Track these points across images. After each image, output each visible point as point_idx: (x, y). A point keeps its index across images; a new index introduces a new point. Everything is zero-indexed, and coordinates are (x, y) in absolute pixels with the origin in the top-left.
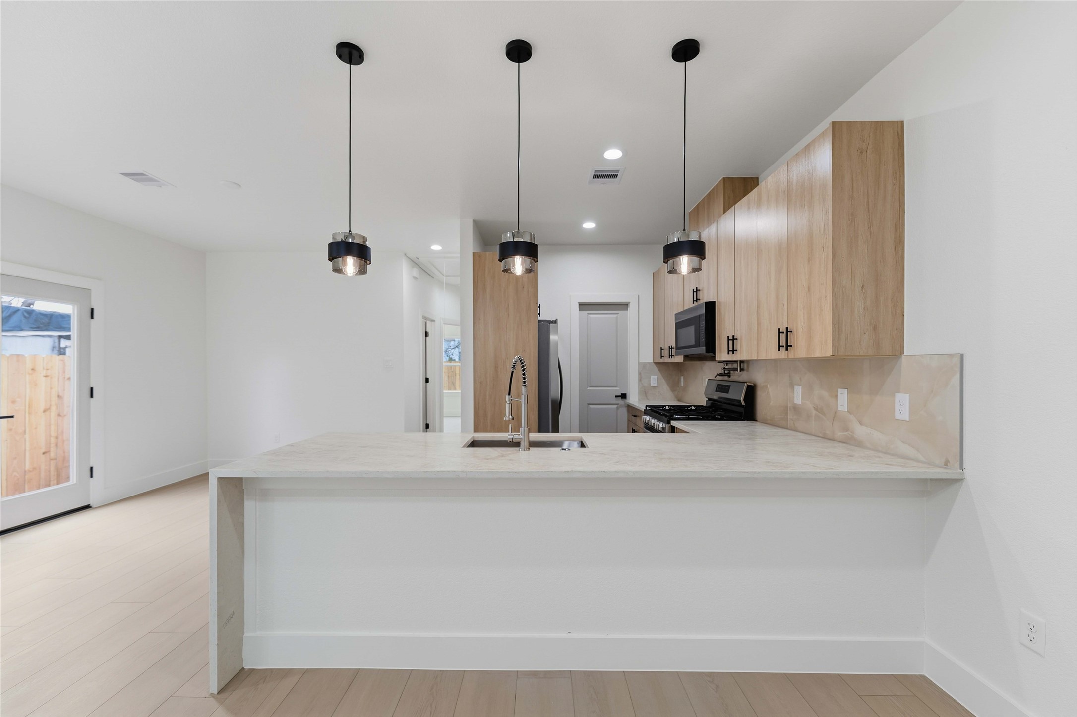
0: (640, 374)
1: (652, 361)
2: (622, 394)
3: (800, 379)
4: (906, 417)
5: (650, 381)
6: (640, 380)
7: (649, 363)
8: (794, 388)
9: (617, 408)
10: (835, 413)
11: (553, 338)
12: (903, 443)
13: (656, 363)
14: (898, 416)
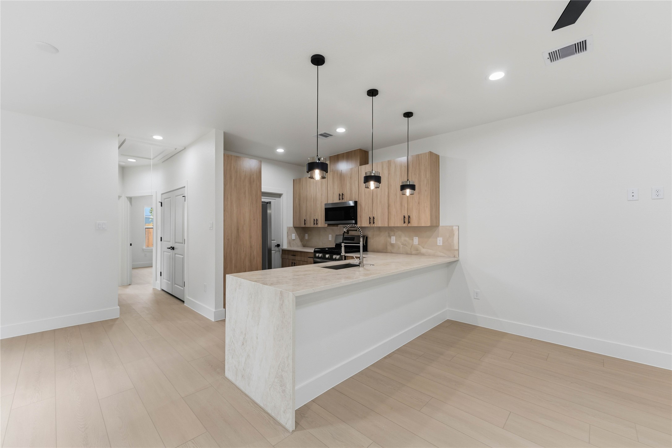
0: (287, 233)
1: (292, 226)
2: (277, 244)
3: (394, 234)
4: (441, 244)
5: (292, 236)
6: (288, 236)
7: (292, 227)
8: (391, 238)
9: (275, 252)
10: (412, 245)
11: (269, 211)
12: (440, 252)
13: (294, 227)
14: (438, 244)
